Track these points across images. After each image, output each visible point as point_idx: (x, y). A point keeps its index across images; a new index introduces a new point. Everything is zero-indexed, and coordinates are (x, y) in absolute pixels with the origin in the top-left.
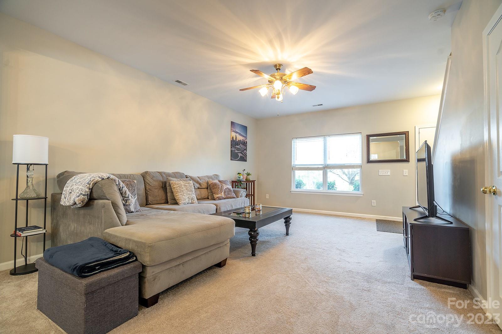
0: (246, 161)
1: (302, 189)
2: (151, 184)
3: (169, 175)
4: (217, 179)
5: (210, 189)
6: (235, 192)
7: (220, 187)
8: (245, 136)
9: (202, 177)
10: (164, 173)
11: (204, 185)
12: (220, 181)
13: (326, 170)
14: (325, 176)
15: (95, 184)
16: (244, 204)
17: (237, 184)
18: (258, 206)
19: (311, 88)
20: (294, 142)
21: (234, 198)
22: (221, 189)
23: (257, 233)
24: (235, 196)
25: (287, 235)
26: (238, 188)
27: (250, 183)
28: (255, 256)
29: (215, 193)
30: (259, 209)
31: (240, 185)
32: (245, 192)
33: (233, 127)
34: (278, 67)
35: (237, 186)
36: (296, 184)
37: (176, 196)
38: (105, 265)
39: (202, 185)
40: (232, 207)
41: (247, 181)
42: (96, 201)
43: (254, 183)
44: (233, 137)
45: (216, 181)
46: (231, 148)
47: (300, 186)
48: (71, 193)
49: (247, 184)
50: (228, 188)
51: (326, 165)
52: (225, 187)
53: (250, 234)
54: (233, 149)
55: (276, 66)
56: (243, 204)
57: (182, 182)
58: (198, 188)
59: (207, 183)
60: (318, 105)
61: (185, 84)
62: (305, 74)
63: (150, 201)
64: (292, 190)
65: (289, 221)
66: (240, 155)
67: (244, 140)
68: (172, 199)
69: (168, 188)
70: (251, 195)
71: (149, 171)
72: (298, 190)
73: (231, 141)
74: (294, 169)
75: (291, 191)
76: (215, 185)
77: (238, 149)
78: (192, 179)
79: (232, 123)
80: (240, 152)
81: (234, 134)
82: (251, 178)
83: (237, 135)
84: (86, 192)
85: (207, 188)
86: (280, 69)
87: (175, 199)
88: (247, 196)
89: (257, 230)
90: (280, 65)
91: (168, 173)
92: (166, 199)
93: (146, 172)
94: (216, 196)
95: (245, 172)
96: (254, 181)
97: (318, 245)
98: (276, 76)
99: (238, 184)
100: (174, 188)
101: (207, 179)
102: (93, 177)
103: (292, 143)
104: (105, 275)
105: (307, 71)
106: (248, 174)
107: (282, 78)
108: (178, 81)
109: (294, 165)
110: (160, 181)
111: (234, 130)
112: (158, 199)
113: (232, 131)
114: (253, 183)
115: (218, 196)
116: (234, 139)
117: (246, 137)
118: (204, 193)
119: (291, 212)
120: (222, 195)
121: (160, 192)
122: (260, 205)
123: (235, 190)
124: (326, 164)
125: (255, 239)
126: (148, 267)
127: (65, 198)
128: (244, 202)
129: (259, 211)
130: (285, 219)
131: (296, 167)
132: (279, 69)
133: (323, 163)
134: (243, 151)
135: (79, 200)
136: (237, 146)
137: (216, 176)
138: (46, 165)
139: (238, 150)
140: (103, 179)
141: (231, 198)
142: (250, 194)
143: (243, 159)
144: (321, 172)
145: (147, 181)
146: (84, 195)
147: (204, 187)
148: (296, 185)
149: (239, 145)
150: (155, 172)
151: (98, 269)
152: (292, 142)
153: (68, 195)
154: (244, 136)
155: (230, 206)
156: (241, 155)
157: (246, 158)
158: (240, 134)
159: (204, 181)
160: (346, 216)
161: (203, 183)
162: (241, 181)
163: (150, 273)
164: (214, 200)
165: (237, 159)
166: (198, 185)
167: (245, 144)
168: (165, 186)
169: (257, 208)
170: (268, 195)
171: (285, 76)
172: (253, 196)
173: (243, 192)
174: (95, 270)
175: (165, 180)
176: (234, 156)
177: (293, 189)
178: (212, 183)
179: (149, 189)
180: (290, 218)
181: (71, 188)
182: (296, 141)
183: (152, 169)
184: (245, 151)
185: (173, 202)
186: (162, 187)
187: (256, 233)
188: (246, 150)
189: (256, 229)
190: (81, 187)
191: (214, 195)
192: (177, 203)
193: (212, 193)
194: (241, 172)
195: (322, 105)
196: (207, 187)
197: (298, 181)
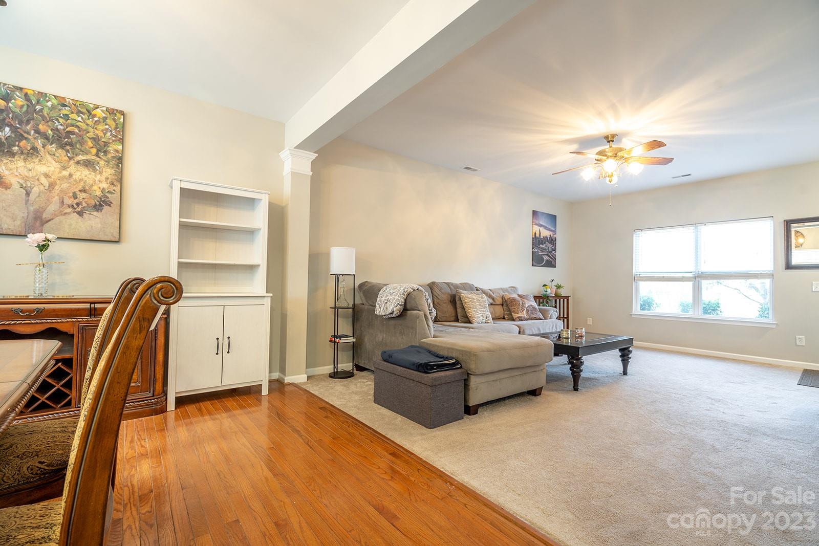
0: (555, 267)
1: (652, 311)
2: (439, 297)
3: (456, 287)
4: (514, 292)
5: (507, 306)
6: (541, 311)
7: (521, 303)
8: (553, 229)
9: (495, 289)
10: (452, 284)
11: (499, 301)
12: (519, 296)
13: (699, 281)
14: (697, 290)
15: (408, 294)
16: (556, 328)
17: (541, 300)
18: (579, 330)
19: (667, 161)
20: (638, 235)
21: (541, 319)
22: (522, 306)
23: (581, 362)
24: (542, 317)
25: (624, 375)
26: (543, 306)
27: (562, 300)
28: (578, 391)
29: (514, 312)
30: (580, 335)
31: (547, 303)
32: (556, 312)
33: (536, 219)
34: (610, 139)
35: (542, 303)
36: (642, 303)
37: (469, 312)
38: (441, 367)
39: (496, 301)
40: (540, 331)
41: (557, 296)
42: (409, 312)
43: (568, 300)
44: (535, 233)
45: (515, 296)
46: (533, 248)
47: (649, 306)
48: (386, 303)
49: (556, 301)
50: (531, 305)
51: (700, 273)
52: (527, 304)
53: (570, 362)
54: (536, 250)
55: (606, 137)
56: (554, 328)
57: (473, 296)
58: (491, 304)
59: (503, 298)
60: (683, 176)
61: (475, 170)
62: (653, 148)
63: (440, 317)
64: (633, 313)
65: (628, 355)
66: (546, 258)
67: (552, 235)
68: (464, 317)
69: (458, 302)
70: (564, 318)
71: (436, 281)
72: (646, 312)
73: (533, 238)
74: (636, 279)
75: (631, 315)
76: (514, 300)
77: (543, 250)
78: (484, 292)
79: (535, 213)
80: (546, 255)
81: (536, 229)
82: (563, 293)
83: (542, 229)
84: (402, 302)
85: (502, 305)
86: (613, 141)
87: (467, 317)
88: (559, 318)
89: (581, 358)
90: (613, 136)
91: (456, 284)
92: (455, 316)
93: (433, 283)
94: (515, 315)
95: (555, 283)
96: (567, 298)
97: (675, 390)
98: (607, 152)
99: (543, 301)
100: (466, 303)
101: (502, 293)
102: (406, 288)
103: (634, 238)
104: (442, 374)
105: (656, 144)
106: (559, 287)
107: (616, 154)
108: (467, 168)
109: (637, 272)
110: (448, 294)
111: (537, 222)
112: (448, 315)
113: (535, 224)
114: (565, 300)
115: (518, 315)
116: (538, 235)
117: (554, 232)
118: (499, 310)
119: (630, 341)
120: (524, 314)
121: (449, 307)
122: (582, 329)
123: (541, 308)
124: (699, 271)
125: (579, 370)
126: (471, 376)
127: (380, 308)
128: (556, 325)
129: (581, 337)
130: (620, 350)
131: (641, 276)
132: (611, 141)
133: (692, 269)
134: (550, 252)
135: (397, 310)
136: (541, 246)
137: (514, 289)
138: (354, 275)
139: (543, 252)
140: (414, 290)
141: (537, 319)
142: (562, 316)
143: (551, 264)
144: (690, 284)
145: (435, 293)
146: (401, 305)
147: (498, 303)
148: (641, 305)
149: (545, 243)
150: (442, 283)
151: (435, 369)
152: (634, 235)
153: (384, 305)
154: (551, 231)
155: (536, 329)
156: (548, 258)
157: (556, 262)
158: (545, 228)
159: (498, 295)
160: (739, 360)
161: (498, 298)
162: (548, 297)
163: (474, 381)
164: (514, 320)
165: (541, 265)
166: (491, 301)
167: (553, 241)
168: (455, 300)
169: (579, 334)
170: (591, 319)
171: (621, 152)
172: (565, 320)
173: (553, 312)
174: (434, 369)
175: (454, 293)
176: (537, 261)
177: (636, 310)
178: (510, 298)
179: (438, 303)
180: (629, 351)
181: (386, 298)
182: (640, 235)
183: (439, 279)
184: (554, 252)
185: (466, 320)
186: (451, 301)
187: (579, 362)
188: (555, 250)
189: (580, 356)
190: (396, 297)
191: (513, 314)
192: (470, 322)
193: (510, 312)
194: (547, 283)
195: (689, 175)
196: (502, 303)
197: (645, 298)
